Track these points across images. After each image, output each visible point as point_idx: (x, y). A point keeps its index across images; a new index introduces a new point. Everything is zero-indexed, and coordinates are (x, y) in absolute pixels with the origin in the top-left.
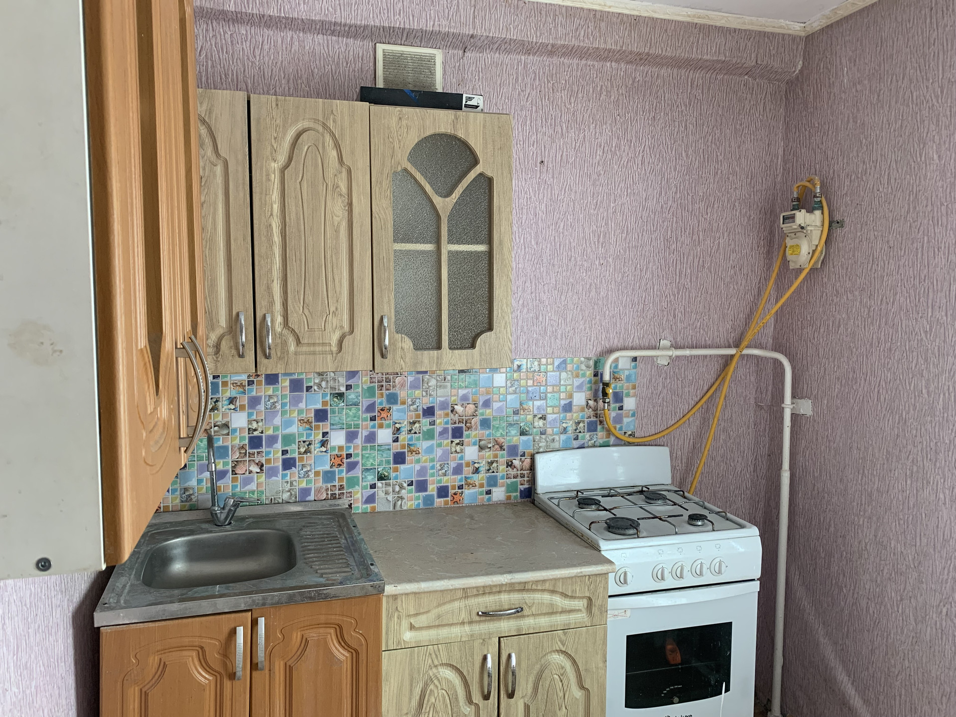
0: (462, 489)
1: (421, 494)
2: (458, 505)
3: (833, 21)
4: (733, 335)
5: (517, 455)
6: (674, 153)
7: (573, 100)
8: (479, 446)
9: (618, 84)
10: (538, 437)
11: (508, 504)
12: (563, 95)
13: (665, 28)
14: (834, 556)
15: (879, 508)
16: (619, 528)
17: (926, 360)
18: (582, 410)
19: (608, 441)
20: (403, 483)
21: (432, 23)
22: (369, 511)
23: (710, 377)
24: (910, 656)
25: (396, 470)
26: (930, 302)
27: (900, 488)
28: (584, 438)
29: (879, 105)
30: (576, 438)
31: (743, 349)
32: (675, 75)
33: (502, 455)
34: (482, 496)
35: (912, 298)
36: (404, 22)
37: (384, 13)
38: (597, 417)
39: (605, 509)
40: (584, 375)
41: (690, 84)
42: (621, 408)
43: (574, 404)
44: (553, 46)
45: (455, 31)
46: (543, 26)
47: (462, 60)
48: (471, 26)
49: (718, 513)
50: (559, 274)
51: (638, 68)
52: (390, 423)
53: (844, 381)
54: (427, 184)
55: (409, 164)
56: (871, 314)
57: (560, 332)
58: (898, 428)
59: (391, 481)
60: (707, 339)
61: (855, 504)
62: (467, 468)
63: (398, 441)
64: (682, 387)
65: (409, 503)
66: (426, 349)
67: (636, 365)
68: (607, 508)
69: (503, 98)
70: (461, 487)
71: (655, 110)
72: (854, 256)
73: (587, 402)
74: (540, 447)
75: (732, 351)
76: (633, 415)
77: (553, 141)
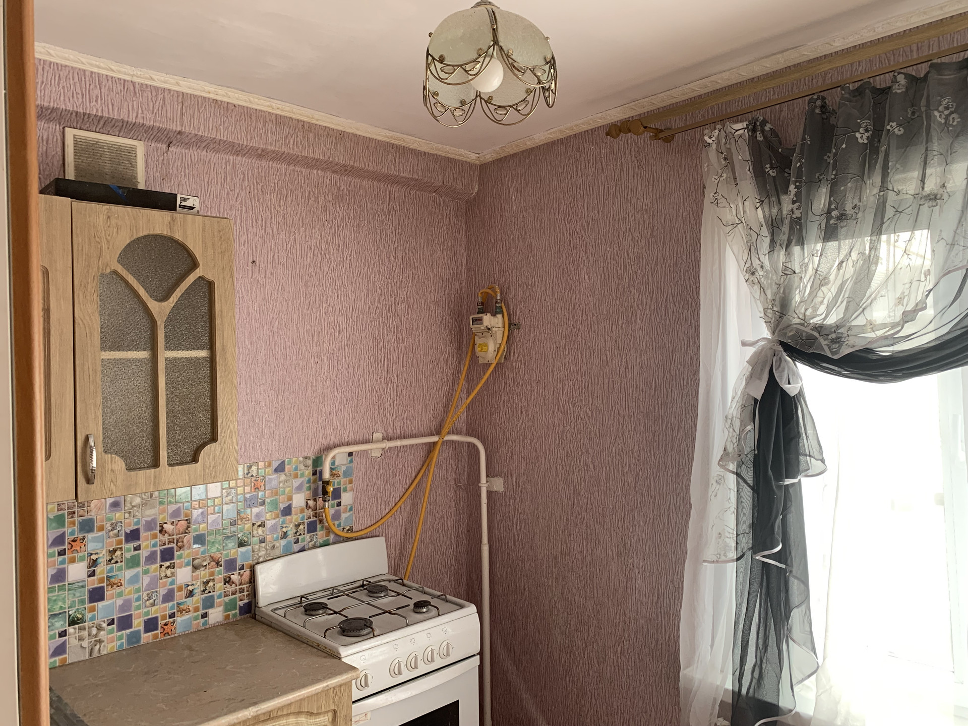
0: (174, 617)
1: (124, 632)
2: (170, 637)
3: (502, 156)
4: (434, 423)
5: (235, 570)
6: (377, 258)
7: (282, 203)
8: (193, 566)
9: (324, 191)
10: (257, 547)
11: (227, 624)
12: (272, 197)
13: (367, 145)
14: (530, 618)
15: (563, 569)
16: (354, 630)
17: (590, 439)
18: (302, 511)
19: (328, 540)
20: (102, 623)
21: (135, 115)
22: (57, 665)
23: (417, 464)
24: (596, 694)
25: (92, 610)
26: (590, 392)
27: (578, 549)
28: (304, 540)
29: (542, 230)
30: (297, 542)
31: (445, 436)
32: (375, 187)
33: (219, 571)
34: (197, 621)
35: (577, 390)
36: (102, 110)
37: (78, 98)
38: (316, 517)
39: (335, 613)
40: (302, 475)
41: (388, 196)
42: (339, 504)
43: (294, 506)
44: (263, 150)
45: (161, 126)
46: (254, 131)
47: (165, 155)
48: (178, 122)
49: (438, 597)
50: (275, 373)
51: (342, 177)
52: (84, 556)
53: (528, 460)
54: (141, 287)
55: (120, 266)
56: (546, 402)
57: (278, 433)
58: (573, 498)
59: (86, 624)
60: (413, 429)
61: (544, 567)
62: (180, 593)
63: (94, 575)
64: (393, 477)
65: (110, 646)
66: (140, 468)
67: (352, 459)
68: (337, 610)
69: (212, 196)
70: (172, 616)
71: (359, 217)
72: (529, 353)
73: (307, 502)
74: (260, 557)
75: (435, 439)
76: (351, 510)
77: (264, 242)
